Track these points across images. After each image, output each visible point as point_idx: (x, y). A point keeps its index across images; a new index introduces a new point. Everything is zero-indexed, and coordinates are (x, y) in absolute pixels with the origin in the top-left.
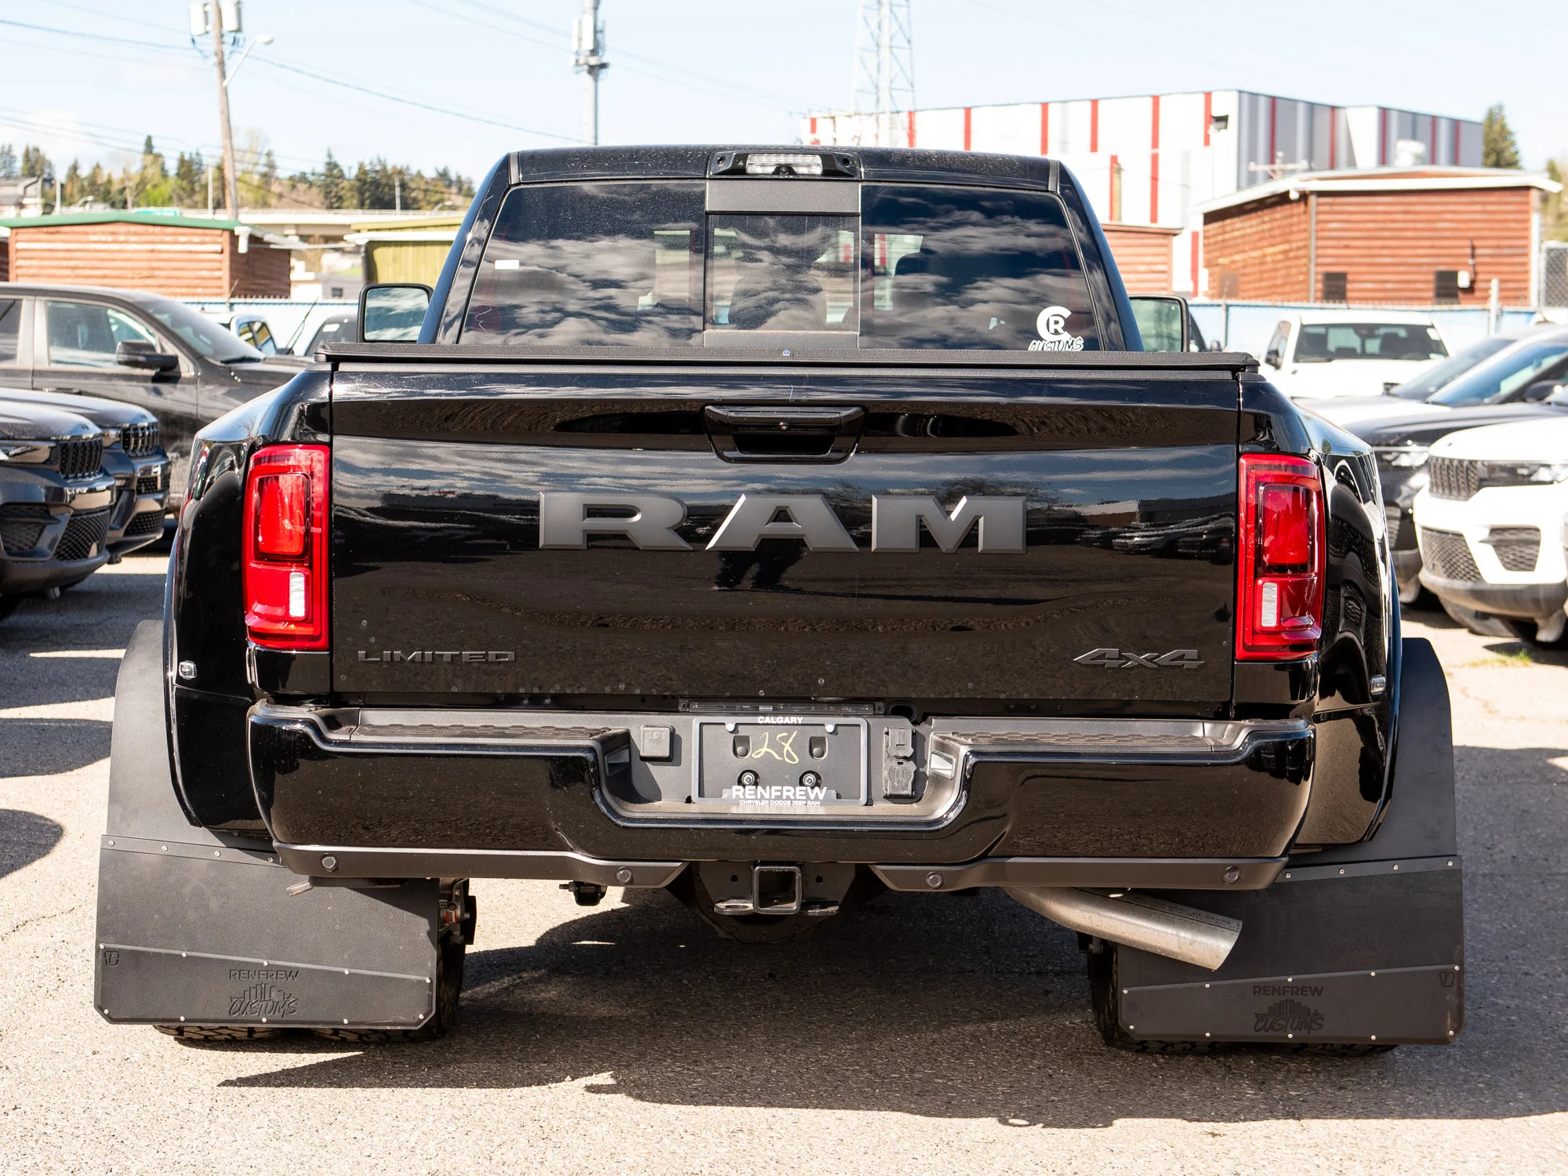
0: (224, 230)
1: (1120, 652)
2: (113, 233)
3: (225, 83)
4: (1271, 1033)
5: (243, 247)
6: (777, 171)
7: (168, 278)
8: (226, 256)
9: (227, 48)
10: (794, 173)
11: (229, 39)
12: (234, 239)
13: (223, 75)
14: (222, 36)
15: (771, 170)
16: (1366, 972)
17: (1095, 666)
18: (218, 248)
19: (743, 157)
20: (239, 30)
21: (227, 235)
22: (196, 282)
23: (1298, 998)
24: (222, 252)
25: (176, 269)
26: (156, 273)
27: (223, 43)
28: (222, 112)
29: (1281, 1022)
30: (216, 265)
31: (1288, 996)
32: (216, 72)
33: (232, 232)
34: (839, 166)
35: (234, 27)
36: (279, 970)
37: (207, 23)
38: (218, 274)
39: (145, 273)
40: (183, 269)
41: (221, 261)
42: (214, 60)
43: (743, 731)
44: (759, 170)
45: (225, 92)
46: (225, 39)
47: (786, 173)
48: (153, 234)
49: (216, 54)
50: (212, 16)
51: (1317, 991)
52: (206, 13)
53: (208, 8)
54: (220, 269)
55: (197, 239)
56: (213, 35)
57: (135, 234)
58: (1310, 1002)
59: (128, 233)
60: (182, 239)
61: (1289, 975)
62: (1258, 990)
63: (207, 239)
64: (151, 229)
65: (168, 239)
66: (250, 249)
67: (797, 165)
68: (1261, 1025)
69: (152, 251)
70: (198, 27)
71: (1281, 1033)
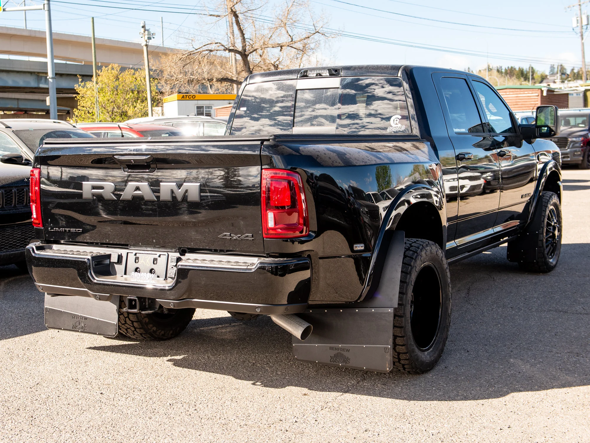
0: (539, 89)
1: (230, 234)
2: (505, 92)
3: (583, 41)
4: (335, 363)
5: (545, 94)
6: (317, 75)
7: (522, 104)
8: (539, 97)
9: (584, 31)
10: (321, 76)
11: (585, 27)
12: (542, 92)
13: (582, 39)
14: (582, 27)
15: (315, 75)
16: (363, 345)
17: (224, 239)
18: (537, 94)
19: (306, 71)
20: (588, 24)
21: (540, 90)
22: (530, 105)
23: (342, 352)
24: (538, 96)
25: (524, 102)
26: (518, 103)
27: (582, 29)
28: (582, 50)
29: (338, 360)
30: (536, 100)
31: (340, 351)
32: (580, 38)
33: (541, 89)
34: (334, 72)
35: (586, 23)
36: (83, 317)
37: (578, 23)
38: (537, 102)
39: (515, 103)
40: (526, 102)
41: (537, 99)
42: (580, 34)
43: (138, 255)
44: (312, 75)
45: (583, 44)
46: (583, 27)
47: (319, 75)
48: (517, 91)
49: (580, 33)
50: (579, 21)
51: (348, 351)
52: (577, 20)
53: (578, 19)
54: (537, 101)
55: (530, 92)
56: (580, 27)
57: (512, 92)
58: (345, 353)
59: (510, 92)
60: (526, 92)
61: (340, 344)
62: (331, 348)
63: (534, 92)
64: (517, 90)
65: (522, 93)
66: (547, 94)
67: (322, 73)
68: (332, 360)
69: (517, 97)
70: (575, 24)
71: (338, 363)
